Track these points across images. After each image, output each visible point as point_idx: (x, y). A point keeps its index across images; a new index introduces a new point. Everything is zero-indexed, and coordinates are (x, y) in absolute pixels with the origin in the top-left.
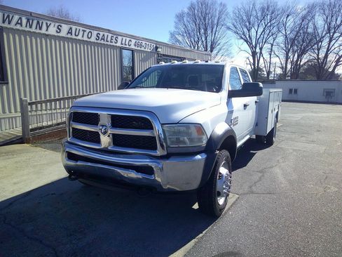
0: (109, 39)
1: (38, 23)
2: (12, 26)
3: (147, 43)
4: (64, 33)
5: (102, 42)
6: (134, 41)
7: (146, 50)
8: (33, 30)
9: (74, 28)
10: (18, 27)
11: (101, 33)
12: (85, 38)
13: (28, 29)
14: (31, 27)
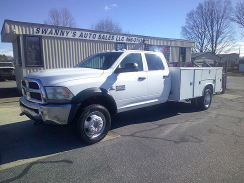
0: (108, 38)
1: (62, 31)
2: (47, 35)
3: (137, 38)
4: (77, 37)
5: (103, 40)
6: (126, 38)
7: (136, 43)
8: (59, 36)
9: (84, 33)
10: (50, 35)
11: (102, 35)
12: (91, 39)
13: (56, 36)
14: (57, 34)
